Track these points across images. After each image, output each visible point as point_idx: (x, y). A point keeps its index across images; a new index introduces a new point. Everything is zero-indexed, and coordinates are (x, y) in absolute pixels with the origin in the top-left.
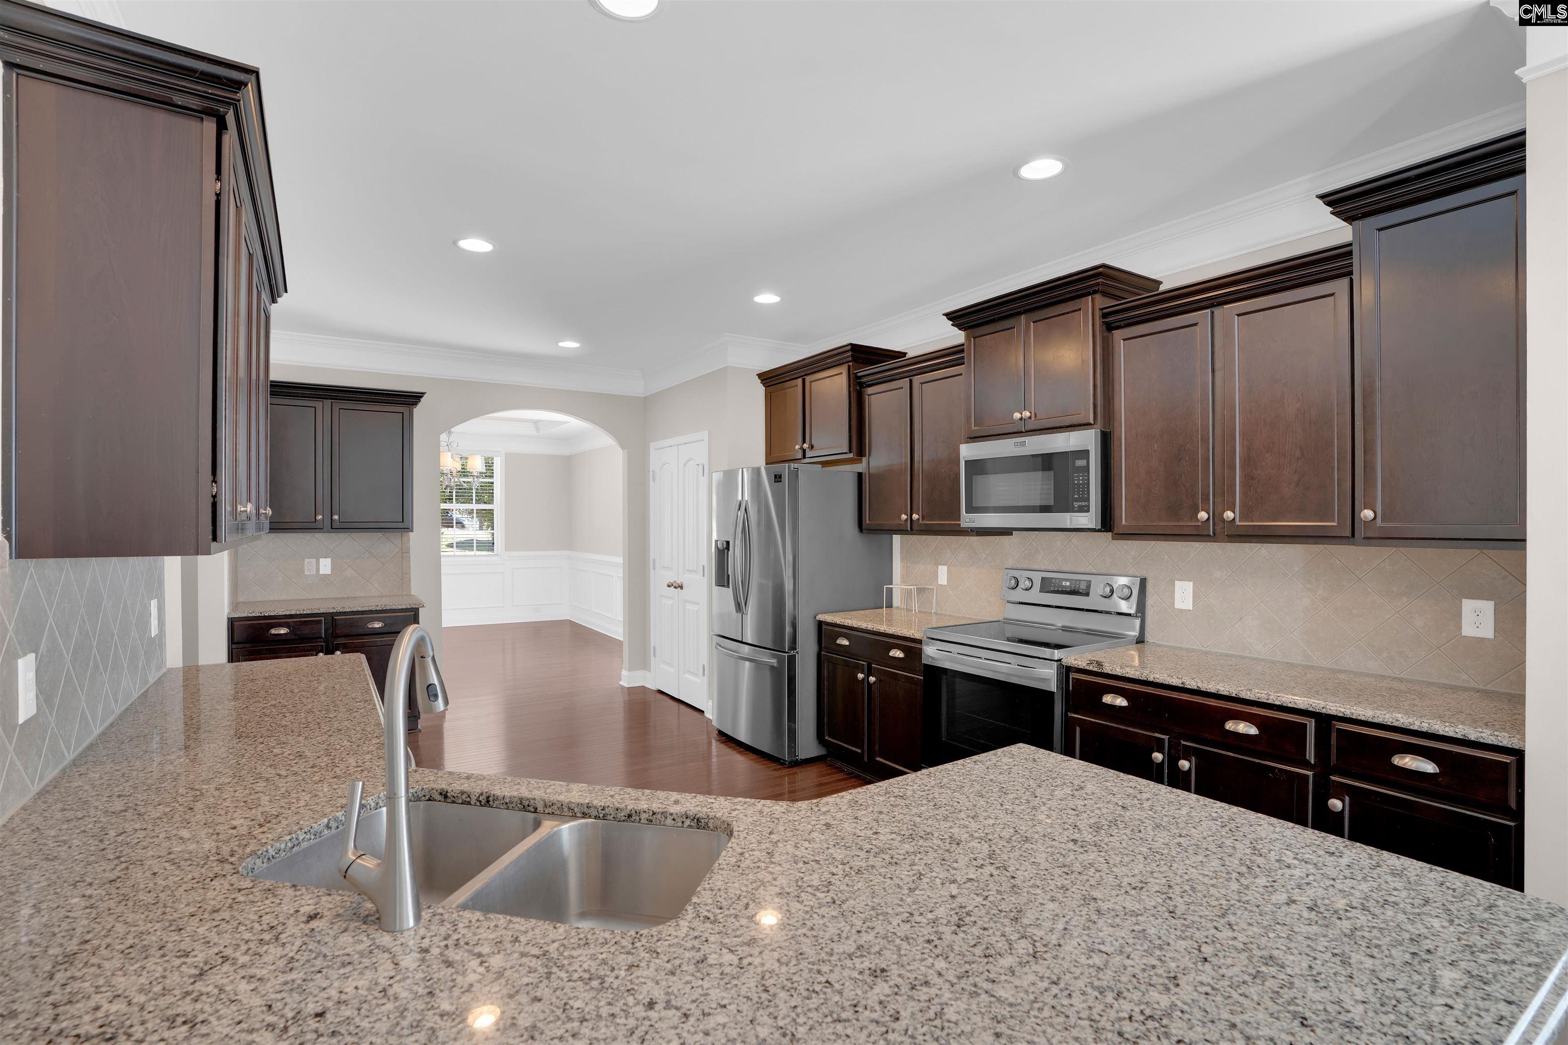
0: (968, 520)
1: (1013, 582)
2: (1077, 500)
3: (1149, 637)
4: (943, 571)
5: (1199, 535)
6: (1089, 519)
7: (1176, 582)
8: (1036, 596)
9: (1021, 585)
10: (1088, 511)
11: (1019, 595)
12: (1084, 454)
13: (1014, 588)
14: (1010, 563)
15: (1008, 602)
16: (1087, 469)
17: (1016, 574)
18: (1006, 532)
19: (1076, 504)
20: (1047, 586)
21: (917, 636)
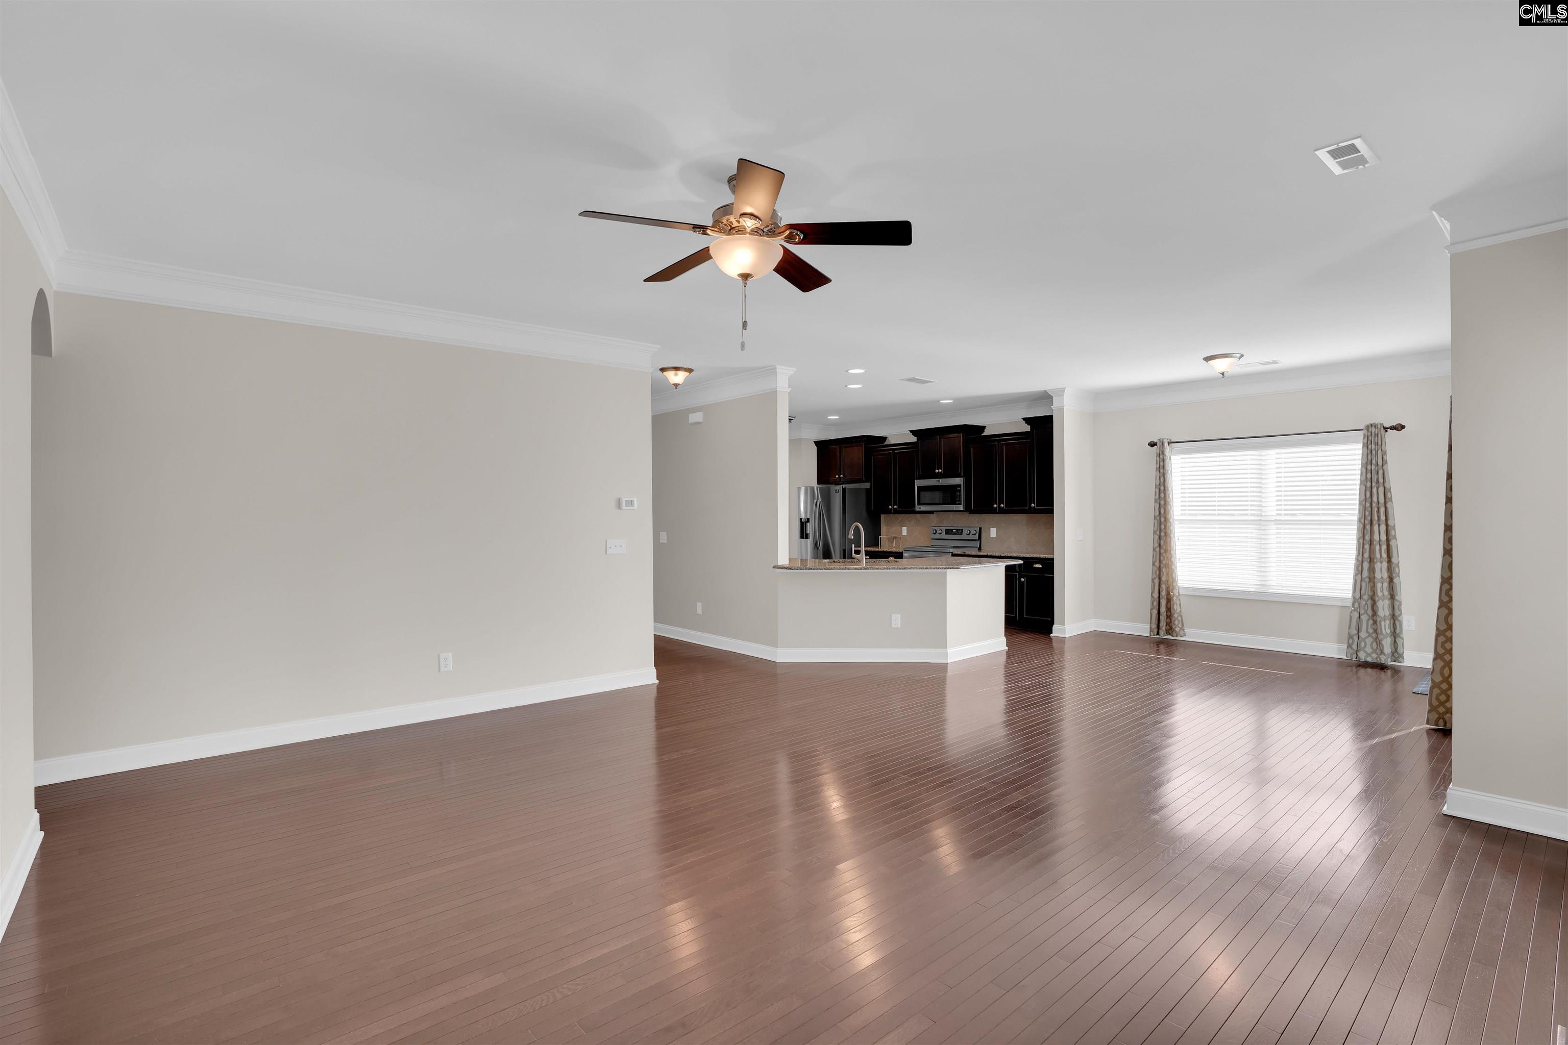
0: (918, 508)
1: (935, 531)
2: (958, 501)
3: (982, 548)
4: (905, 531)
5: (994, 512)
6: (961, 507)
7: (991, 529)
8: (944, 536)
9: (938, 532)
10: (961, 504)
11: (937, 536)
12: (960, 486)
13: (935, 534)
14: (933, 525)
15: (933, 539)
16: (960, 490)
17: (936, 528)
18: (931, 512)
19: (957, 502)
20: (948, 532)
21: (900, 551)
